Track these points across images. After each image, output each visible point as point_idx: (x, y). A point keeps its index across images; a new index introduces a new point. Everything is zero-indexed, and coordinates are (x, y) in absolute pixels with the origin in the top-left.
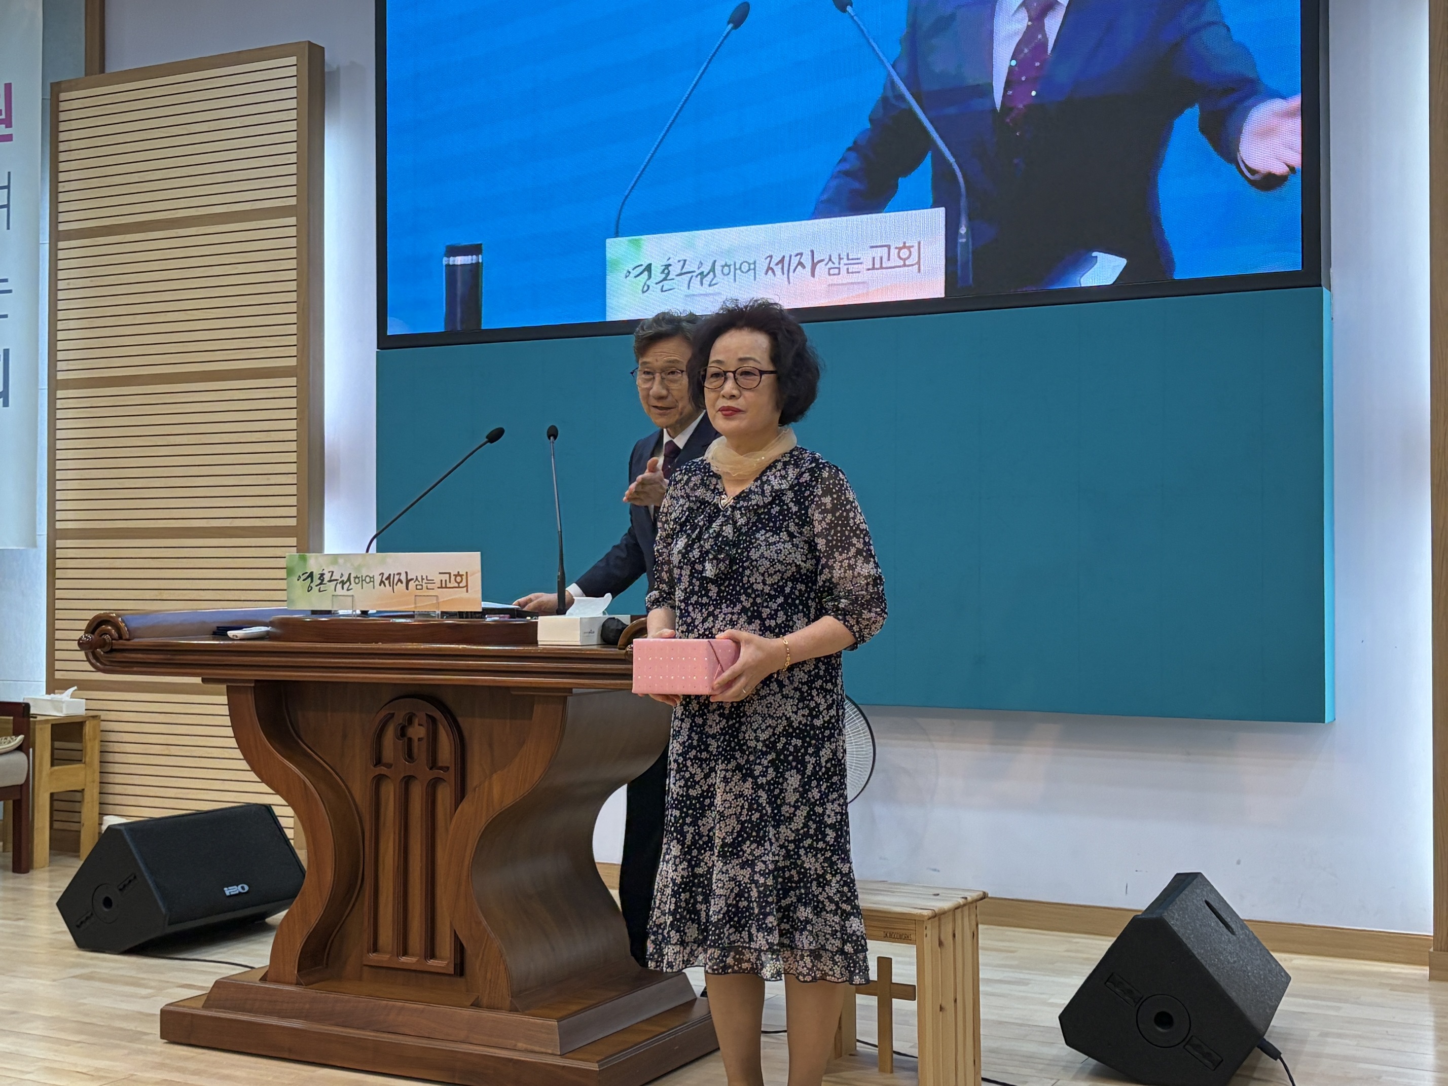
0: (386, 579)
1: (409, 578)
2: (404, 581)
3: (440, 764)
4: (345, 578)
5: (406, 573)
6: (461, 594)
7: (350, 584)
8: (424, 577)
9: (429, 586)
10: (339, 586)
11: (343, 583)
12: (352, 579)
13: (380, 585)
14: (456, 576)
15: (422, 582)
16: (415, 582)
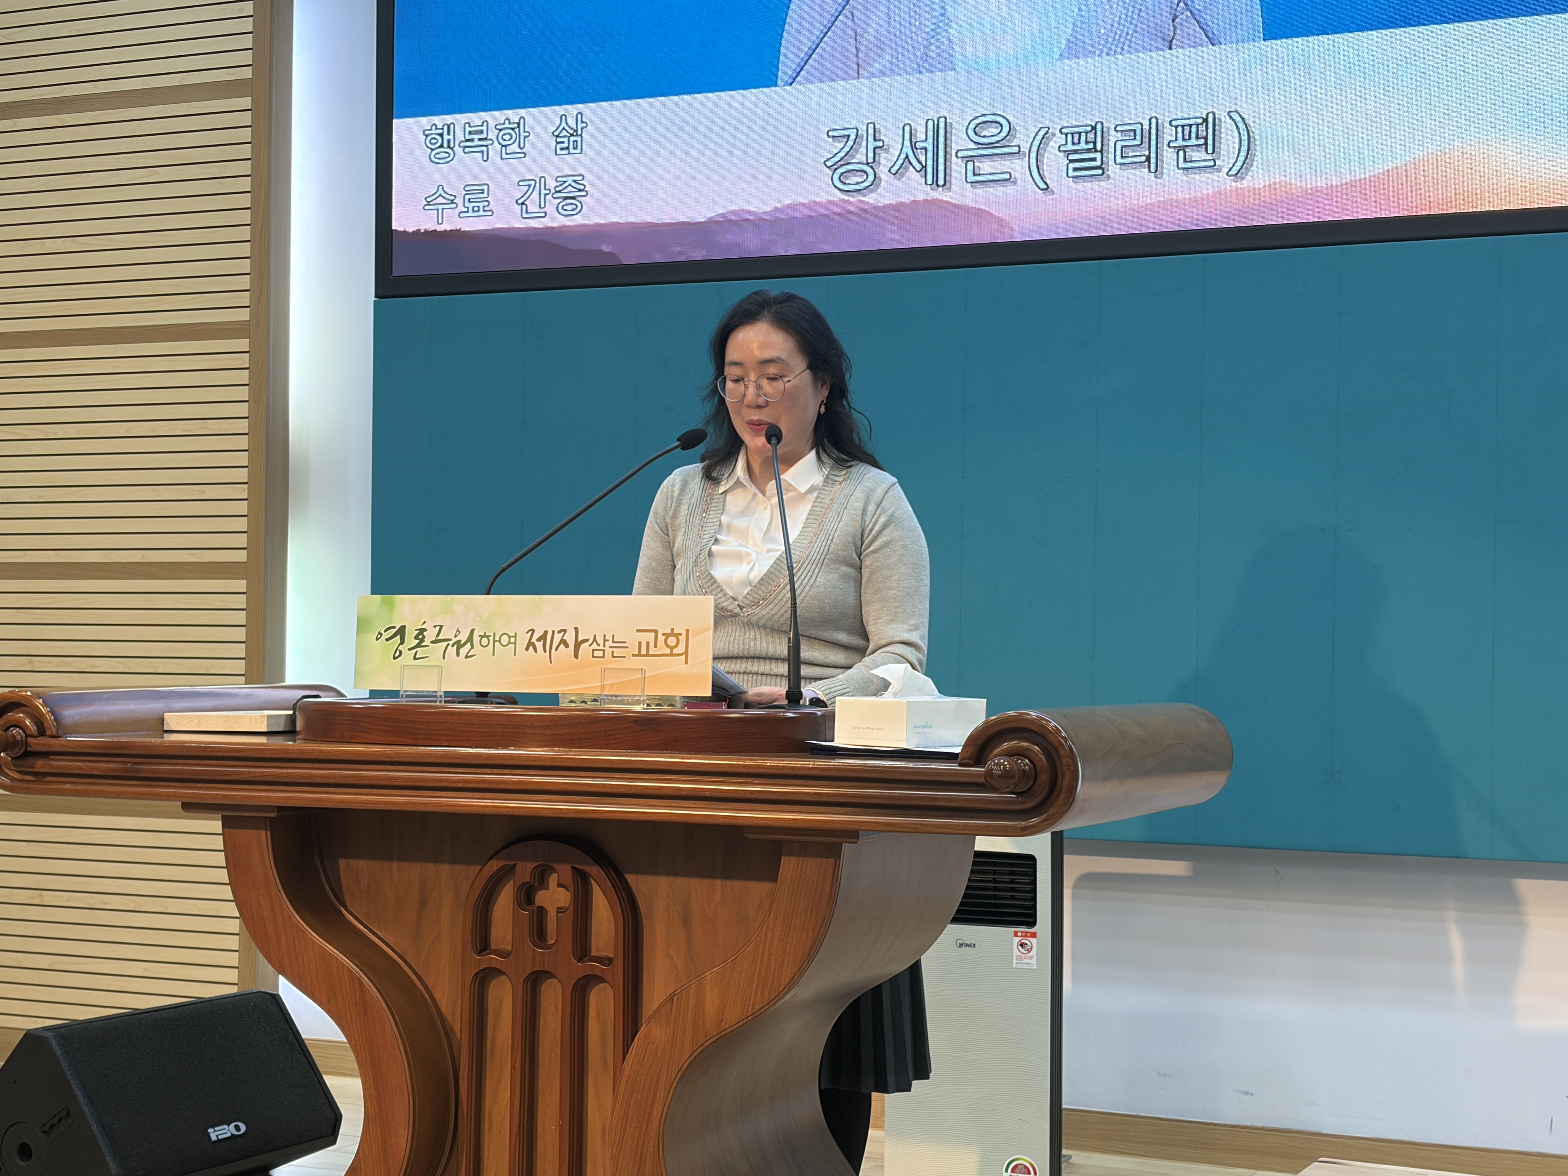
0: (538, 640)
1: (579, 640)
2: (571, 643)
3: (596, 953)
4: (463, 638)
5: (576, 629)
6: (676, 665)
7: (472, 647)
9: (617, 652)
10: (452, 650)
11: (459, 645)
12: (476, 639)
13: (527, 649)
14: (667, 636)
15: (604, 646)
16: (590, 645)
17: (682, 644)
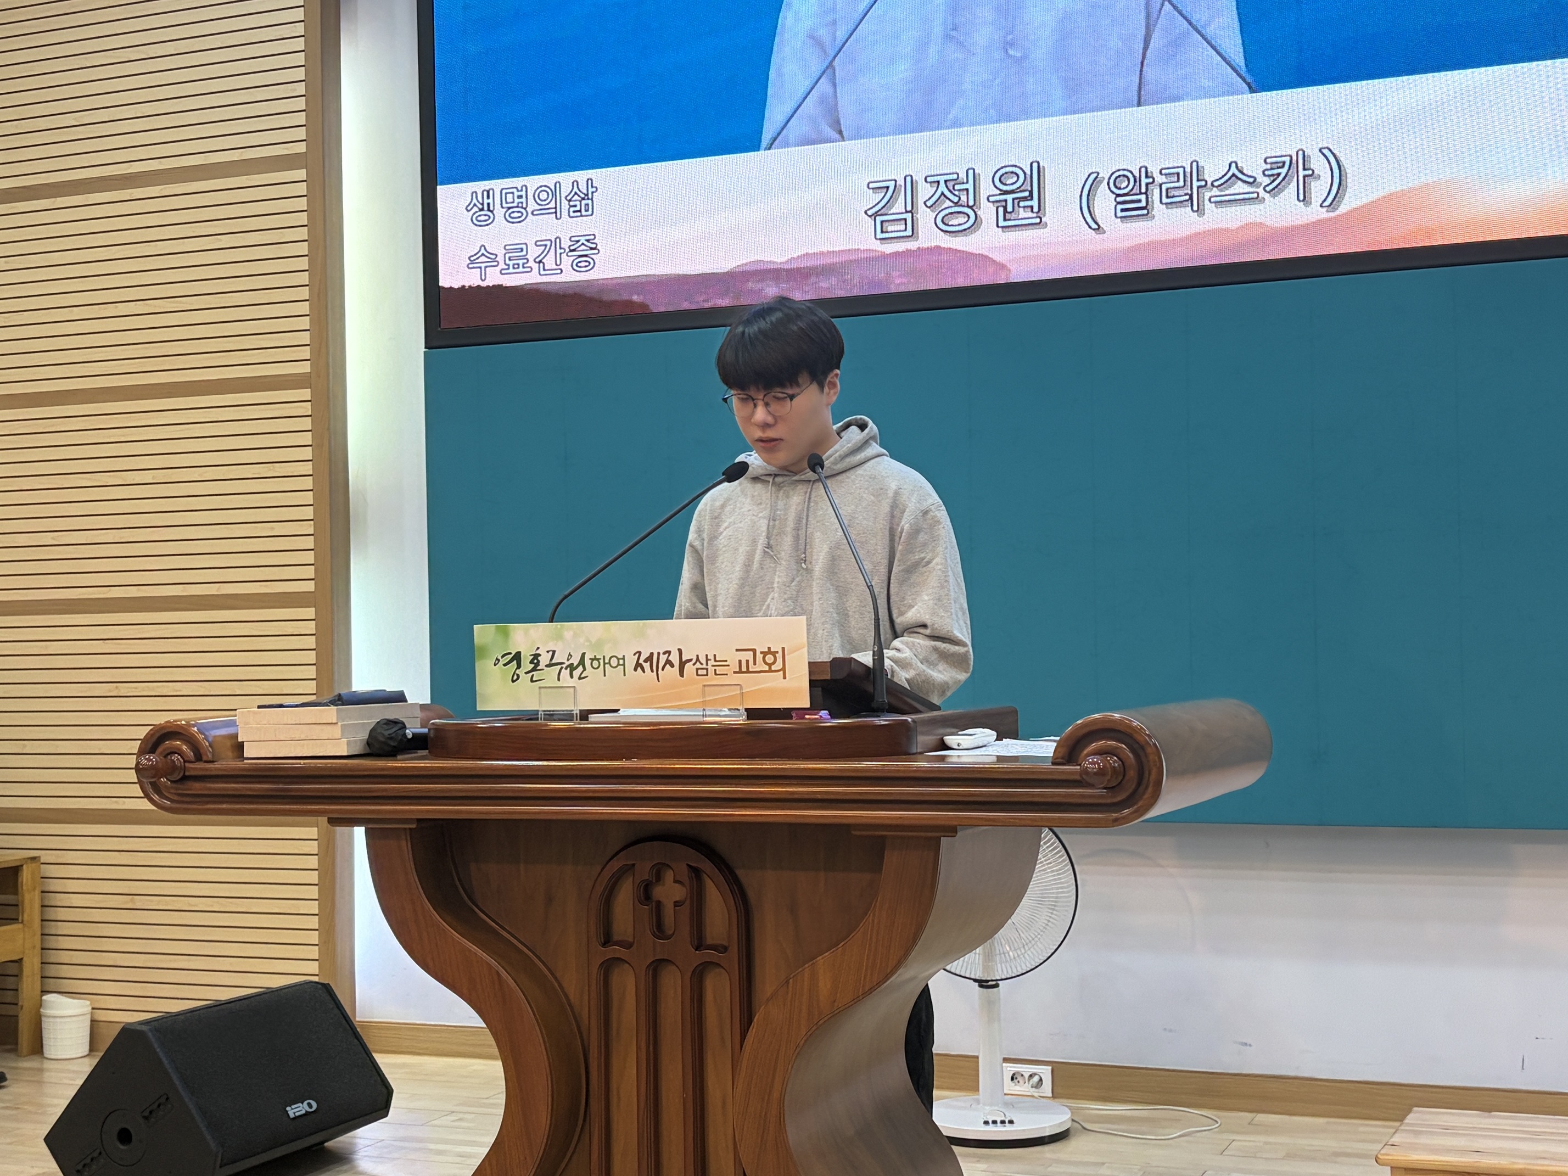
0: (645, 661)
1: (684, 660)
2: (677, 663)
3: (709, 941)
5: (680, 651)
6: (774, 681)
7: (585, 669)
8: (712, 658)
10: (565, 673)
11: (572, 668)
12: (587, 662)
13: (635, 670)
14: (764, 654)
15: (707, 664)
16: (694, 664)
17: (780, 660)
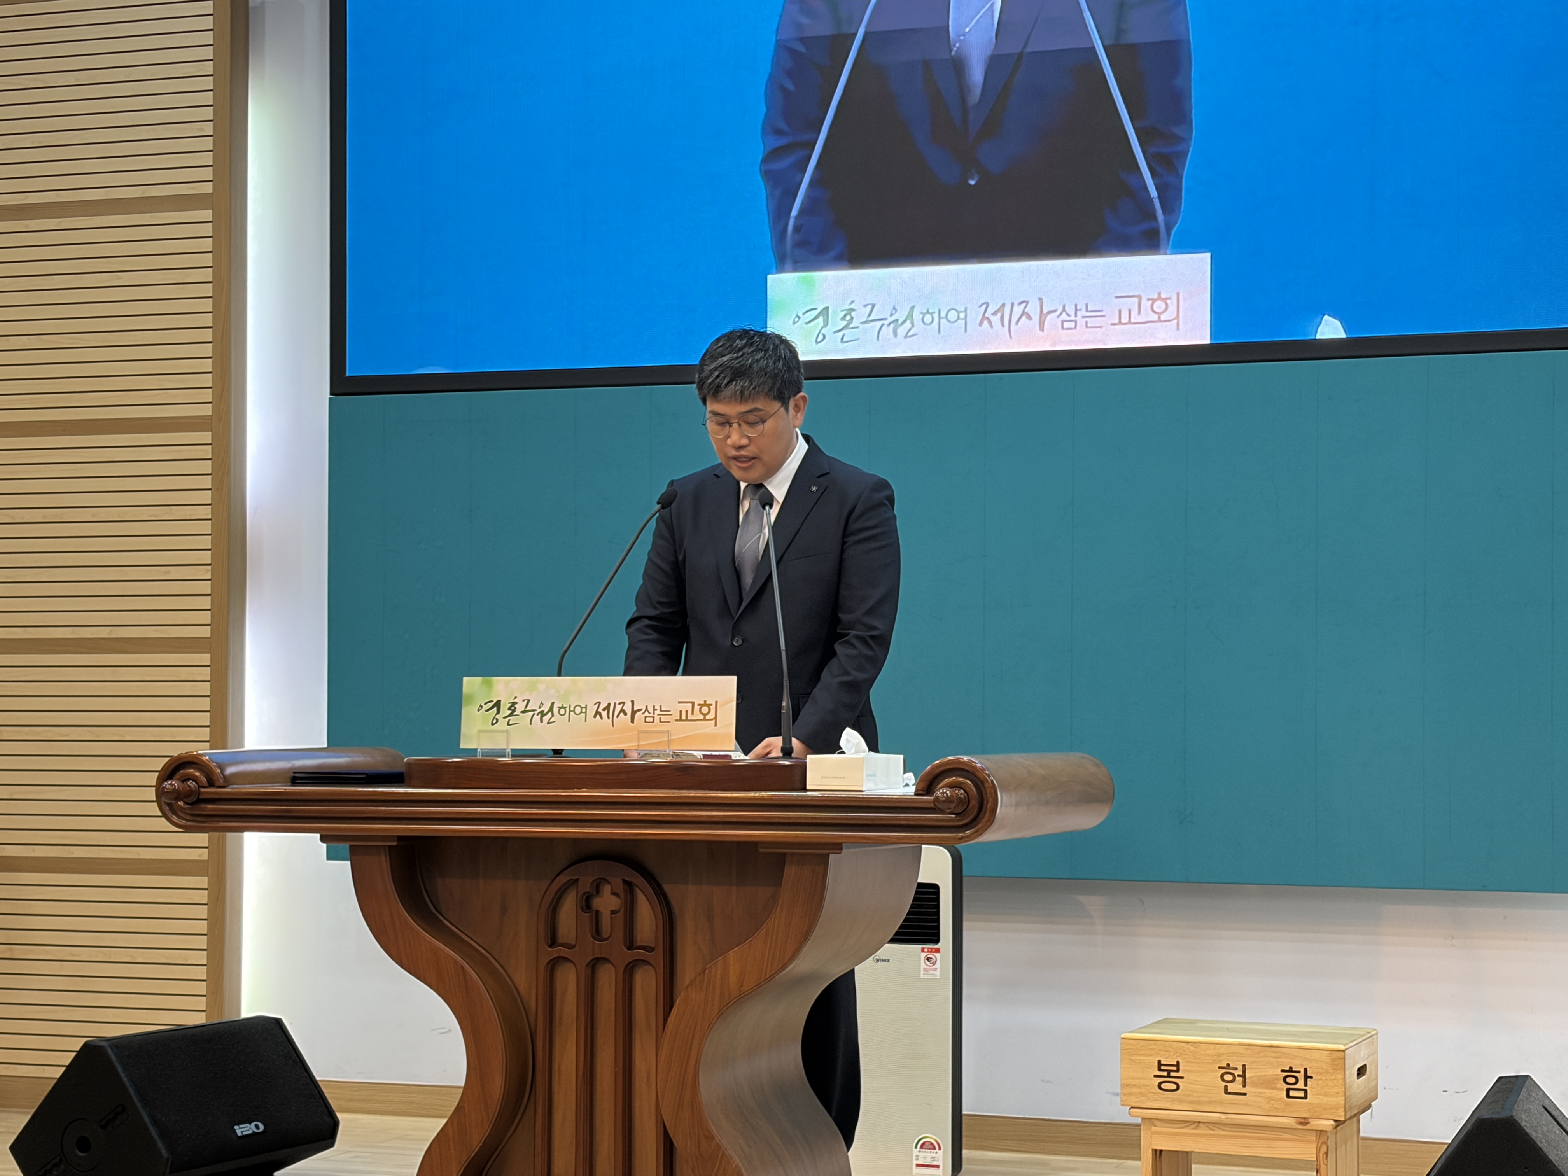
0: (604, 710)
1: (635, 709)
2: (629, 712)
3: (639, 943)
4: (546, 709)
5: (633, 702)
6: (708, 728)
7: (553, 715)
8: (658, 709)
9: (663, 718)
10: (537, 718)
11: (543, 714)
12: (556, 710)
13: (595, 717)
14: (701, 706)
15: (654, 714)
16: (643, 713)
17: (713, 712)
